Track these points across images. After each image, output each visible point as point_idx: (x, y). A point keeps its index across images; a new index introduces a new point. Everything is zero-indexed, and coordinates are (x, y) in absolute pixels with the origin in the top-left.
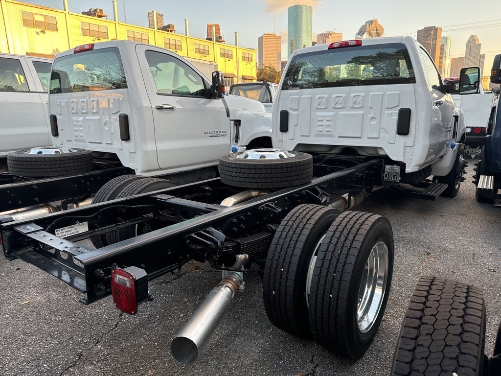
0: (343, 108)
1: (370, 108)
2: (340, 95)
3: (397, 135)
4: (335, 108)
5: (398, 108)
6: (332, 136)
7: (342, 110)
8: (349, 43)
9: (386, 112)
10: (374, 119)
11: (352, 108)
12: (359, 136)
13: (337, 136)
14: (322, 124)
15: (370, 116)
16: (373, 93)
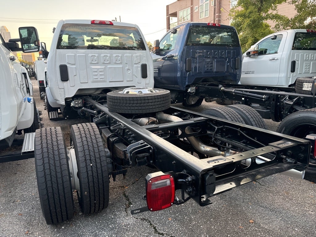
0: (109, 63)
1: (126, 63)
2: (106, 55)
3: (142, 79)
4: (104, 63)
5: (141, 64)
6: (104, 81)
7: (109, 64)
8: (106, 23)
9: (135, 66)
10: (129, 70)
11: (116, 63)
12: (122, 80)
13: (108, 81)
14: (96, 74)
15: (126, 68)
16: (126, 55)
